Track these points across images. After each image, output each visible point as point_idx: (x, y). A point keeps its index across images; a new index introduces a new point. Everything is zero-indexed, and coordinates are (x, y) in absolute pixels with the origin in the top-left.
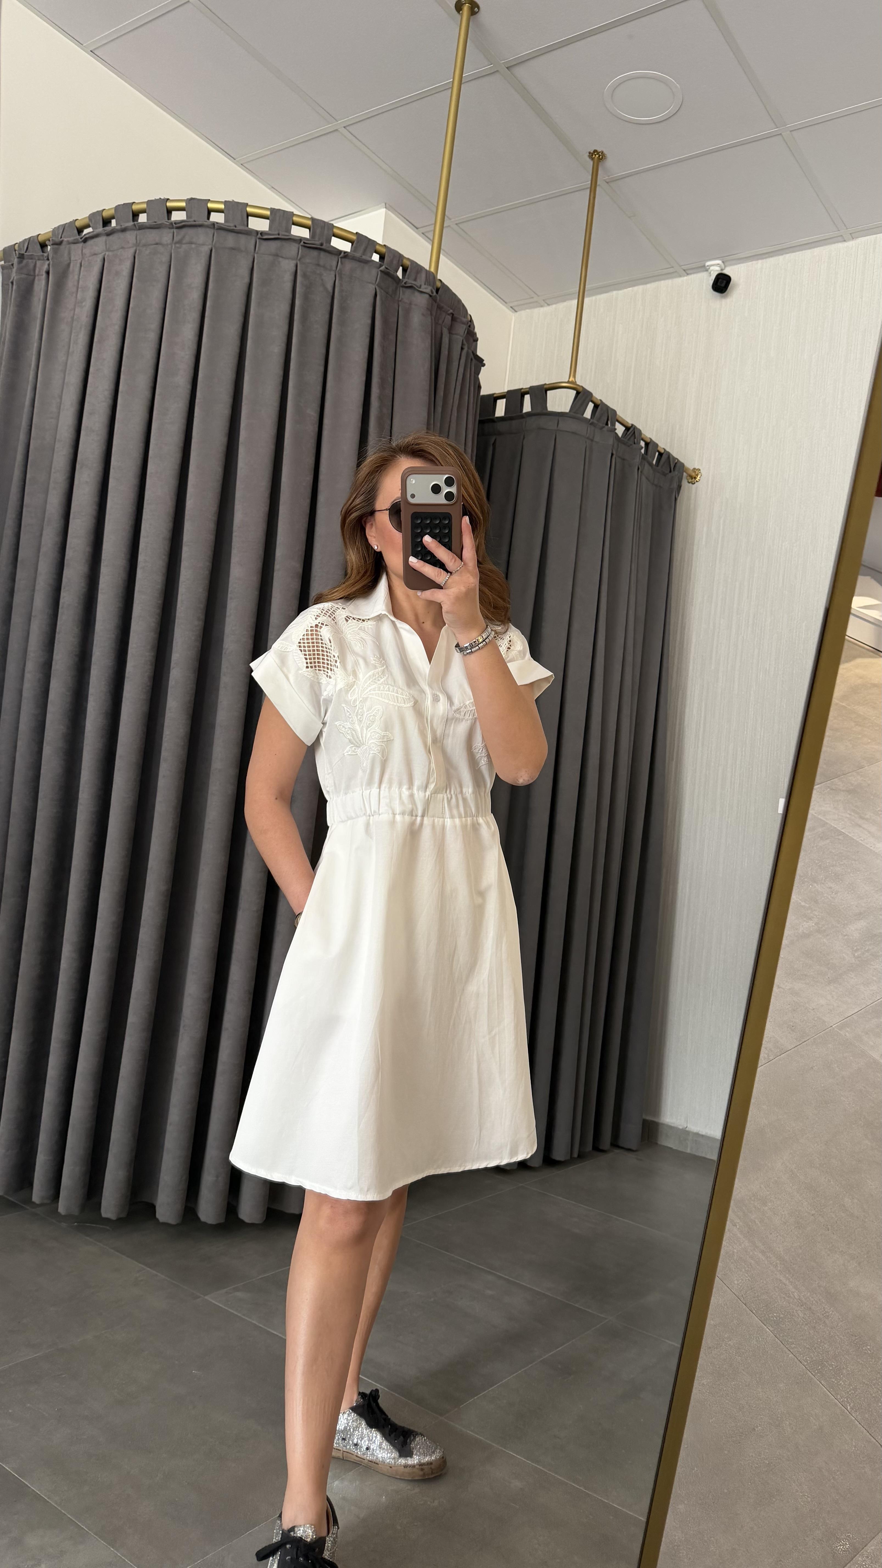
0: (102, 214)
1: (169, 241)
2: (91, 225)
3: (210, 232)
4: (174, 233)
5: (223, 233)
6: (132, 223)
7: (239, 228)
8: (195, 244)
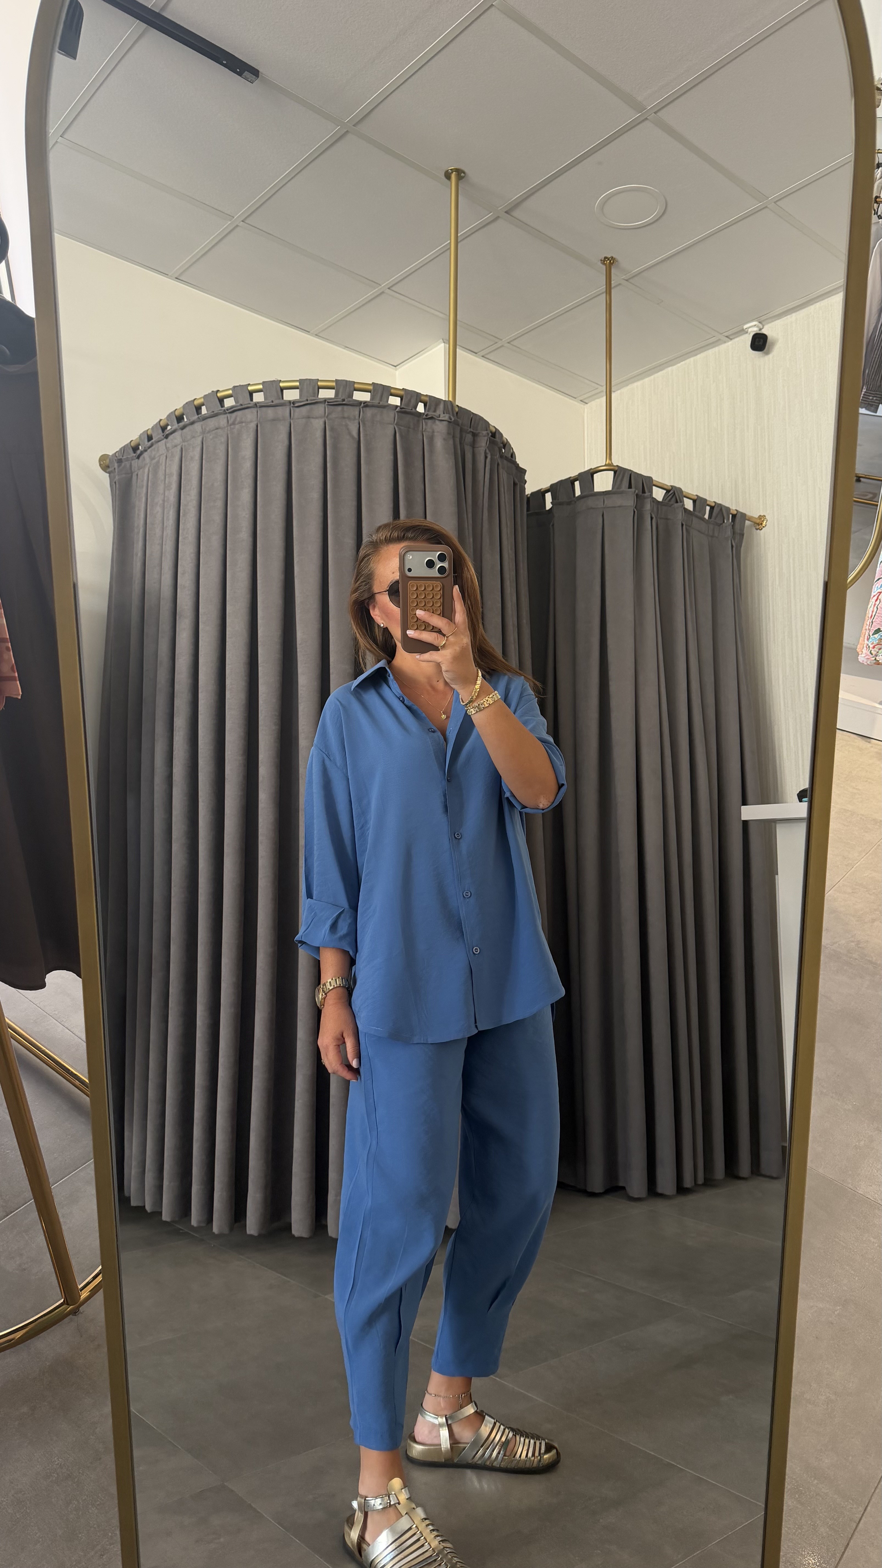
0: (175, 414)
1: (225, 425)
2: (169, 424)
3: (254, 410)
4: (227, 417)
5: (264, 409)
6: (197, 417)
7: (276, 402)
8: (245, 422)
